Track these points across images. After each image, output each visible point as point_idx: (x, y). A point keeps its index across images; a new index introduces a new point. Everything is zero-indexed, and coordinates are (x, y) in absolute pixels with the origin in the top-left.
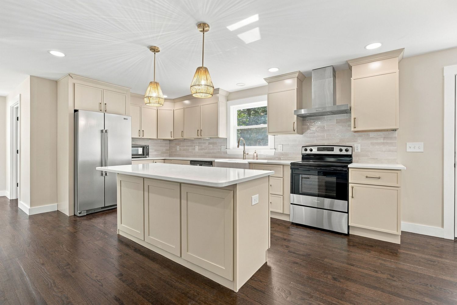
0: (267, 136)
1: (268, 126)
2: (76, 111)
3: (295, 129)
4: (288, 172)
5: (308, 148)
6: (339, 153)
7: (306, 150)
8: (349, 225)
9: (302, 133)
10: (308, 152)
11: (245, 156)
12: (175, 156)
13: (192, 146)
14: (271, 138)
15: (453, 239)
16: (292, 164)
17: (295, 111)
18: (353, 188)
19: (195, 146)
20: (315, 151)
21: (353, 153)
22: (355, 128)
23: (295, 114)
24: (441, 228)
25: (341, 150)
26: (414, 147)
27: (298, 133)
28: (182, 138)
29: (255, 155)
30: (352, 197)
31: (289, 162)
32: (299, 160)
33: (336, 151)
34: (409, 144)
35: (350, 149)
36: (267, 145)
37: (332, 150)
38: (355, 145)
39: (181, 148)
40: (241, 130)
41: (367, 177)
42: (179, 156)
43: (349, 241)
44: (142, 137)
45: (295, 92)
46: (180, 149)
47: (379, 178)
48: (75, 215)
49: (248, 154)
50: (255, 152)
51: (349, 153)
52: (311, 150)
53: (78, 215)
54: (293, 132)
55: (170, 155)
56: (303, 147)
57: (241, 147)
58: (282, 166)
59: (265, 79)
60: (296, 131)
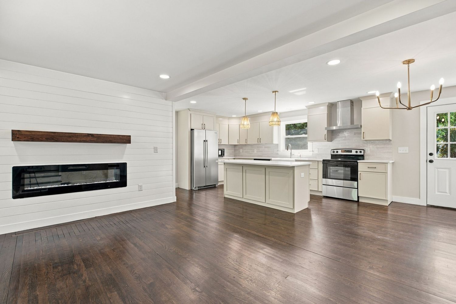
0: (307, 143)
1: (308, 136)
2: (192, 130)
4: (321, 166)
5: (335, 151)
6: (355, 154)
8: (359, 196)
9: (331, 141)
10: (335, 153)
11: (292, 156)
12: (239, 156)
13: (252, 149)
14: (310, 144)
15: (426, 205)
16: (324, 160)
17: (326, 128)
18: (360, 174)
19: (254, 149)
20: (340, 153)
21: (365, 153)
22: (364, 138)
23: (326, 130)
24: (418, 199)
25: (357, 152)
26: (403, 150)
27: (328, 141)
28: (245, 143)
29: (299, 155)
30: (360, 179)
31: (322, 160)
32: (329, 158)
33: (354, 153)
34: (399, 148)
35: (363, 151)
36: (307, 149)
37: (351, 152)
38: (366, 149)
40: (288, 138)
41: (368, 167)
42: (242, 156)
43: (358, 205)
44: (221, 144)
45: (326, 115)
46: (243, 151)
47: (375, 168)
48: (191, 189)
49: (294, 155)
51: (362, 154)
52: (337, 152)
53: (194, 189)
55: (234, 155)
56: (331, 150)
57: (289, 150)
58: (317, 162)
59: (306, 107)
60: (326, 140)
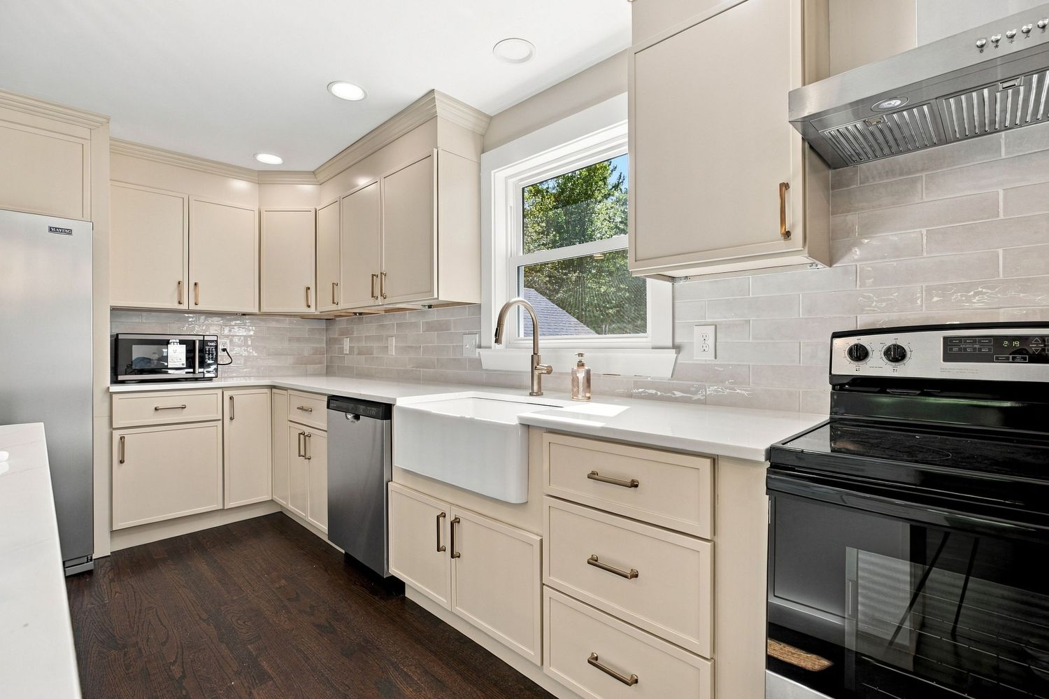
3: (793, 226)
5: (877, 344)
7: (859, 354)
11: (539, 378)
12: (340, 371)
13: (379, 338)
19: (385, 338)
27: (812, 250)
28: (334, 307)
29: (581, 375)
31: (754, 440)
36: (643, 328)
39: (353, 345)
44: (192, 307)
46: (351, 348)
49: (549, 371)
50: (581, 365)
52: (897, 355)
54: (783, 245)
55: (327, 367)
56: (837, 335)
58: (708, 462)
60: (798, 234)
